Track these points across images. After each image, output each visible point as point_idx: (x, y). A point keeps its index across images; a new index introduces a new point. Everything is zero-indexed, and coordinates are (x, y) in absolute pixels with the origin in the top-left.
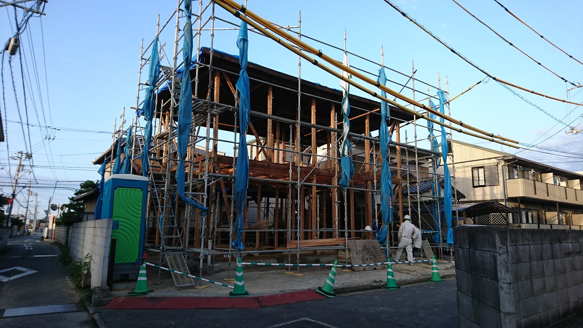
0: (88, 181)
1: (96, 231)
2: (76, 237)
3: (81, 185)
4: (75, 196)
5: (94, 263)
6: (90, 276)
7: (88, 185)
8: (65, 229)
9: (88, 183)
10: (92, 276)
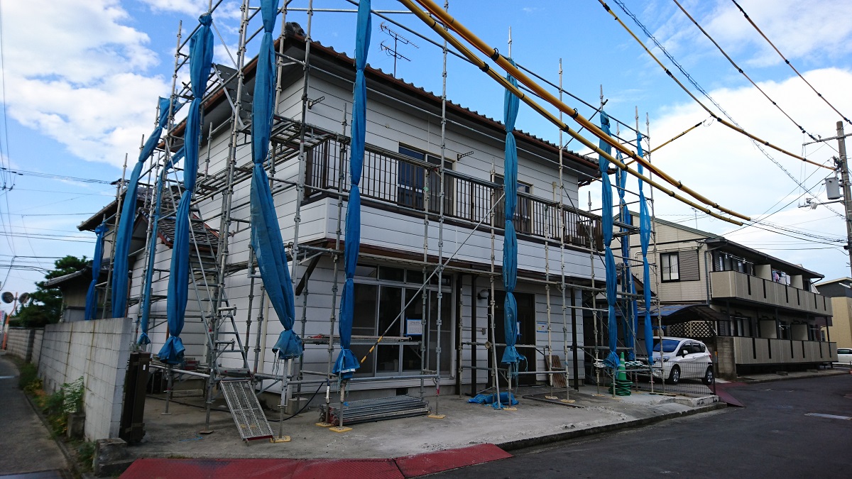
0: (69, 257)
1: (95, 340)
2: (52, 348)
3: (56, 263)
4: (46, 280)
5: (93, 394)
6: (84, 418)
7: (68, 264)
8: (27, 333)
9: (68, 260)
10: (87, 418)
